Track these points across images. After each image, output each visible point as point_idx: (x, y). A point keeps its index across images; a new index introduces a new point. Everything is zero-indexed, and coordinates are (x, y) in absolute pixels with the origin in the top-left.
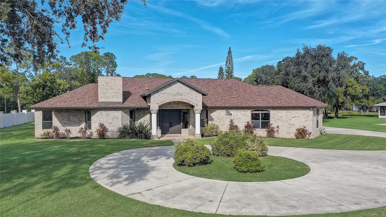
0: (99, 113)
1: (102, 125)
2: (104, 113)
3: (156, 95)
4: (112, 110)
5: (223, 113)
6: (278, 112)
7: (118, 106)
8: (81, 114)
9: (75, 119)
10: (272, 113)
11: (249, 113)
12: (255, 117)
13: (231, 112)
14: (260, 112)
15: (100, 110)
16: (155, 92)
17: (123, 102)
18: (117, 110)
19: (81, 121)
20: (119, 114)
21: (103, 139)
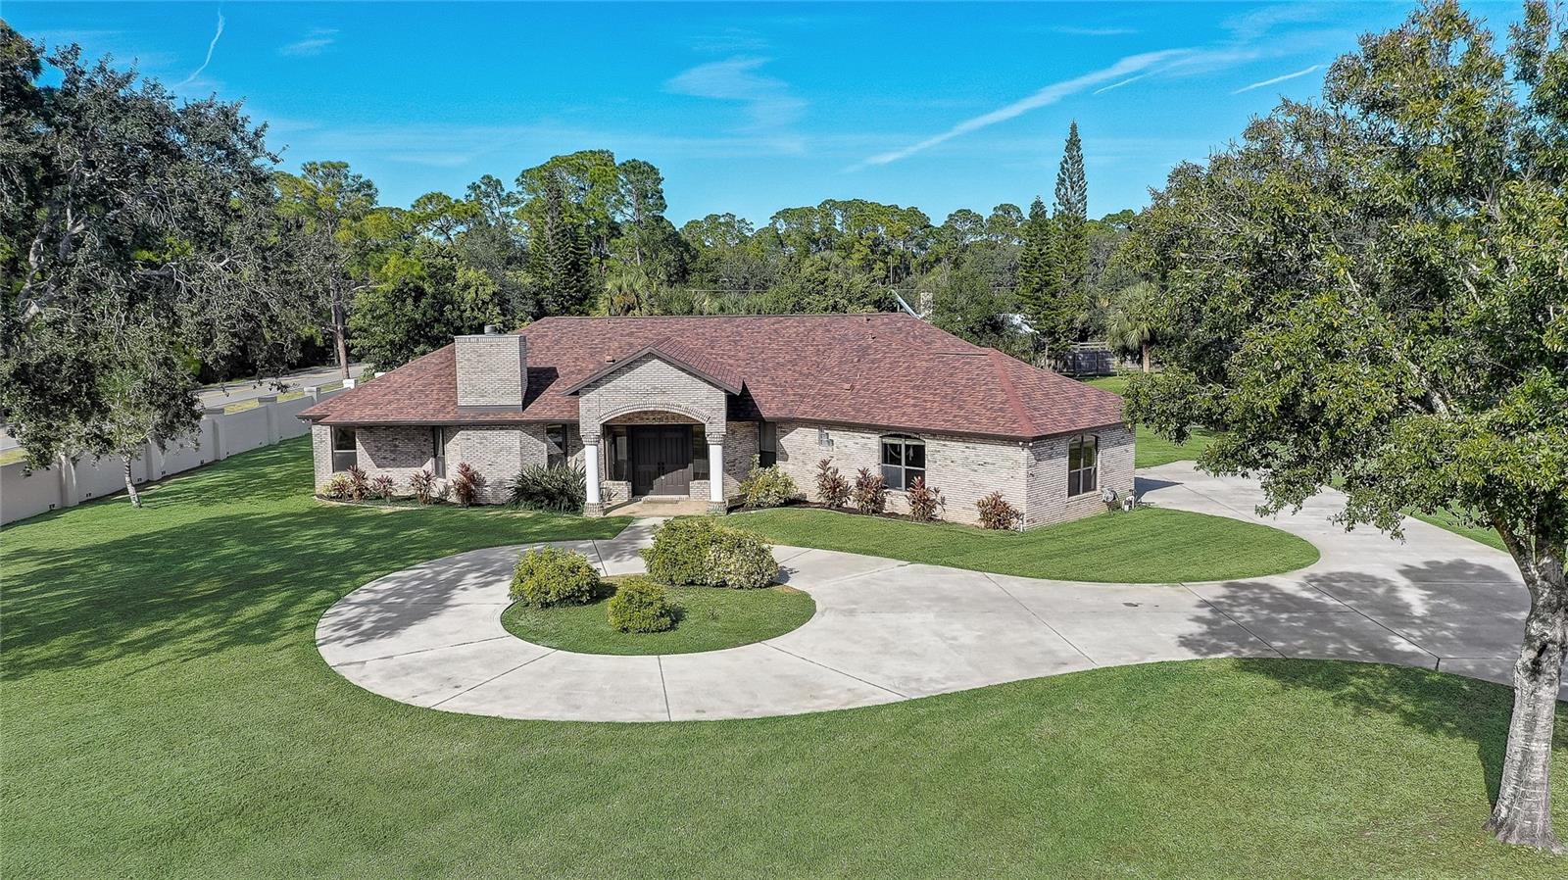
0: (460, 436)
1: (465, 469)
2: (475, 435)
3: (592, 395)
4: (494, 429)
5: (811, 435)
6: (944, 445)
7: (510, 417)
8: (423, 435)
9: (411, 447)
10: (931, 446)
11: (874, 442)
12: (890, 455)
13: (834, 435)
14: (902, 442)
15: (462, 429)
16: (588, 386)
17: (525, 405)
18: (507, 429)
19: (424, 453)
20: (513, 439)
21: (472, 505)
